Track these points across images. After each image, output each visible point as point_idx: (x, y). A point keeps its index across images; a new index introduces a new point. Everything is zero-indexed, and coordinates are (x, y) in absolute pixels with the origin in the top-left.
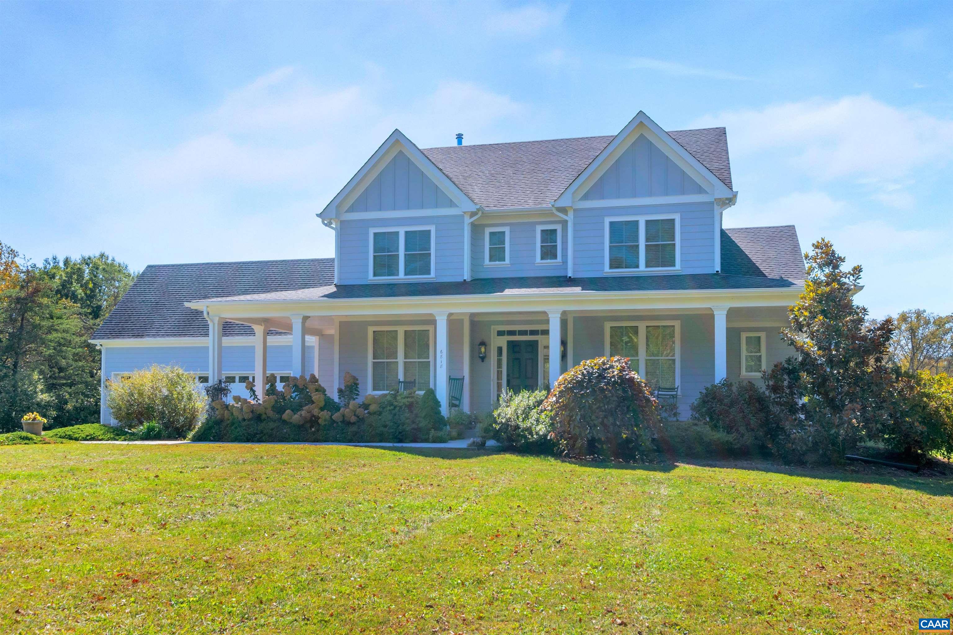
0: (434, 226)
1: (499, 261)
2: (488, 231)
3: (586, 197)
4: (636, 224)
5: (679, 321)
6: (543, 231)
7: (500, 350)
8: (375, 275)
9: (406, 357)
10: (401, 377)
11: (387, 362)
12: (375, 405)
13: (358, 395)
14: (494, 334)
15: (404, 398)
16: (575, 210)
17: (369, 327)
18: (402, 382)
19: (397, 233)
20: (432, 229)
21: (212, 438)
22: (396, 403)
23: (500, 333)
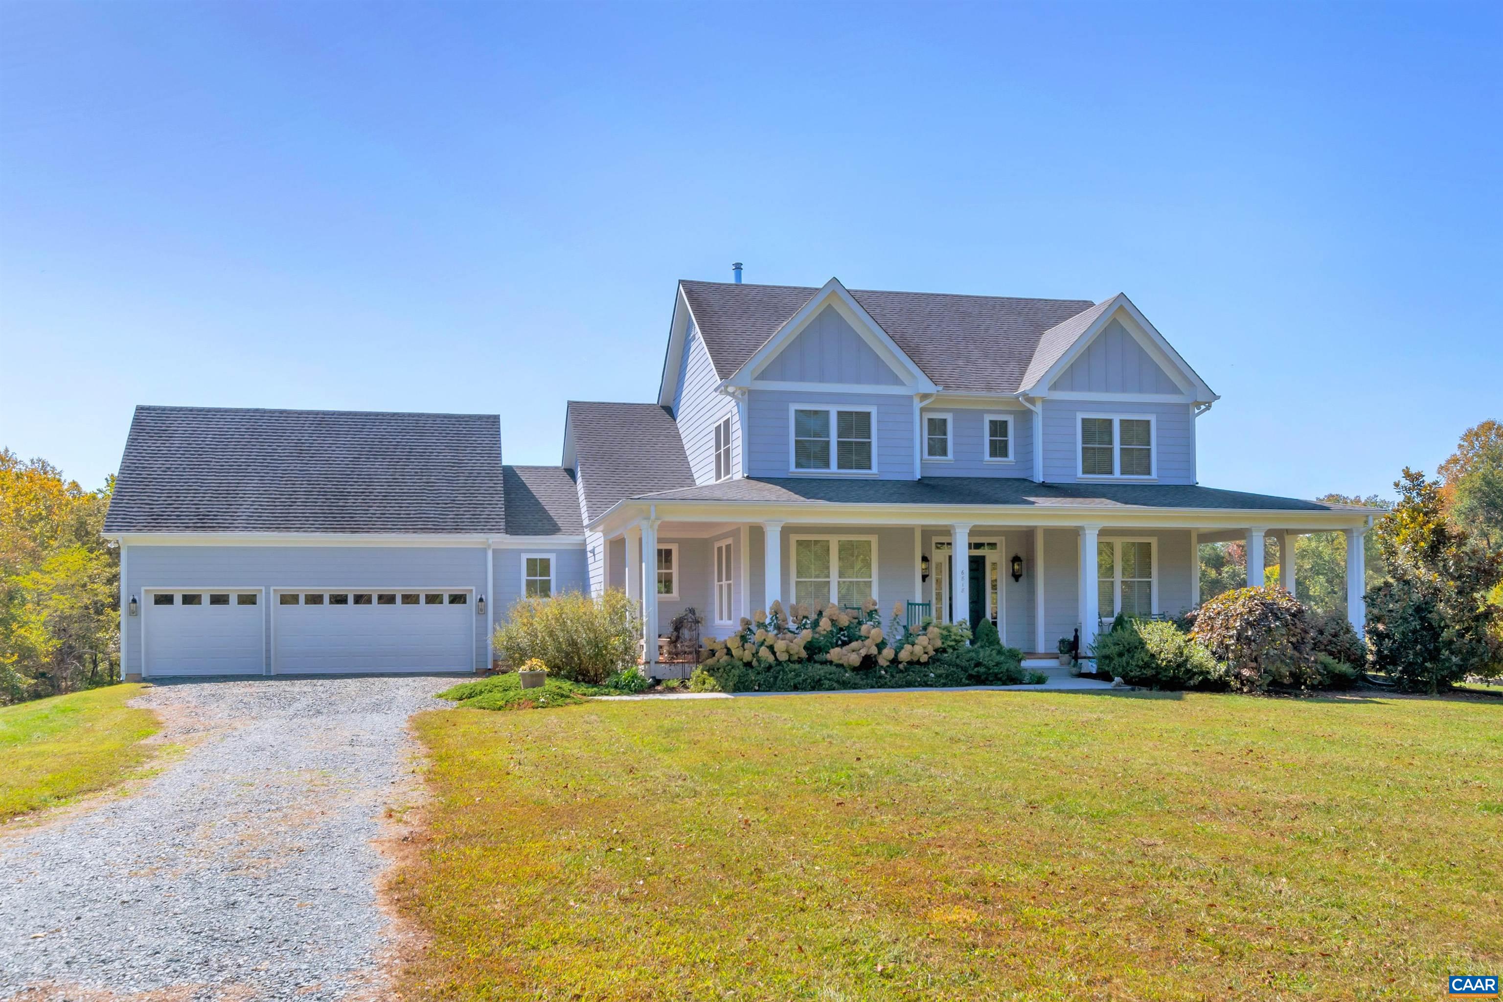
0: (875, 407)
1: (940, 456)
2: (926, 416)
3: (1054, 386)
5: (1156, 538)
6: (991, 422)
7: (939, 565)
8: (798, 465)
9: (841, 575)
11: (816, 582)
14: (933, 546)
16: (1043, 401)
17: (791, 535)
19: (827, 413)
20: (874, 410)
21: (757, 688)
23: (938, 546)
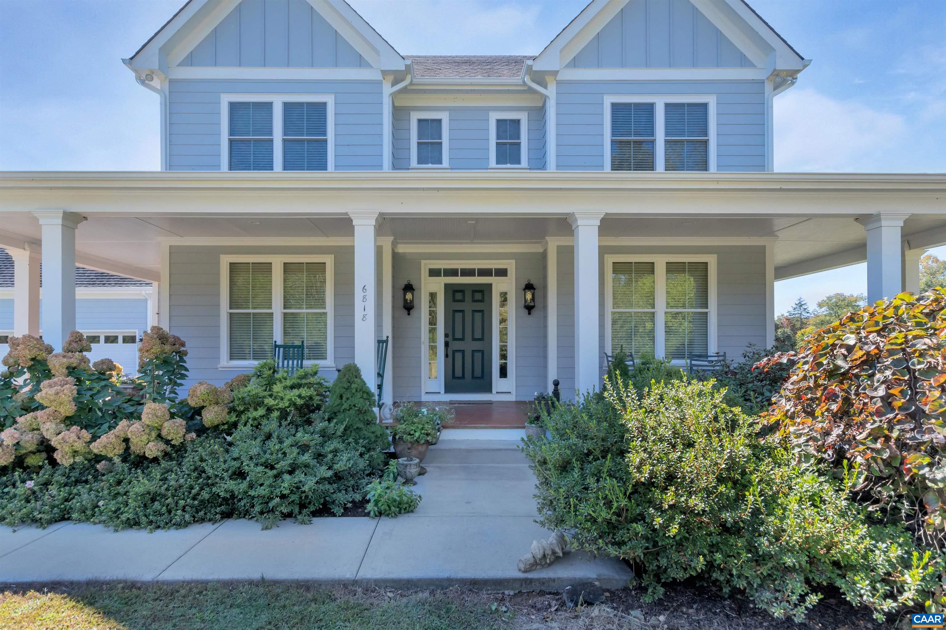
0: (333, 96)
1: (432, 163)
2: (415, 116)
3: (575, 63)
4: (650, 108)
5: (716, 256)
6: (499, 121)
7: (433, 296)
9: (286, 305)
10: (278, 337)
11: (254, 314)
12: (216, 408)
13: (183, 376)
14: (424, 273)
15: (292, 387)
16: (559, 83)
17: (222, 256)
18: (279, 347)
19: (269, 105)
20: (330, 100)
22: (270, 402)
23: (434, 273)
